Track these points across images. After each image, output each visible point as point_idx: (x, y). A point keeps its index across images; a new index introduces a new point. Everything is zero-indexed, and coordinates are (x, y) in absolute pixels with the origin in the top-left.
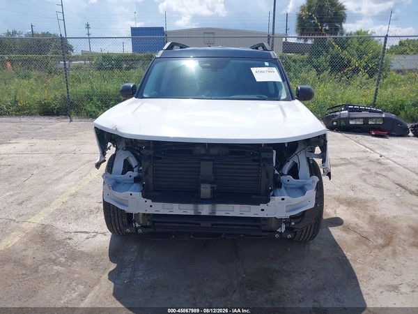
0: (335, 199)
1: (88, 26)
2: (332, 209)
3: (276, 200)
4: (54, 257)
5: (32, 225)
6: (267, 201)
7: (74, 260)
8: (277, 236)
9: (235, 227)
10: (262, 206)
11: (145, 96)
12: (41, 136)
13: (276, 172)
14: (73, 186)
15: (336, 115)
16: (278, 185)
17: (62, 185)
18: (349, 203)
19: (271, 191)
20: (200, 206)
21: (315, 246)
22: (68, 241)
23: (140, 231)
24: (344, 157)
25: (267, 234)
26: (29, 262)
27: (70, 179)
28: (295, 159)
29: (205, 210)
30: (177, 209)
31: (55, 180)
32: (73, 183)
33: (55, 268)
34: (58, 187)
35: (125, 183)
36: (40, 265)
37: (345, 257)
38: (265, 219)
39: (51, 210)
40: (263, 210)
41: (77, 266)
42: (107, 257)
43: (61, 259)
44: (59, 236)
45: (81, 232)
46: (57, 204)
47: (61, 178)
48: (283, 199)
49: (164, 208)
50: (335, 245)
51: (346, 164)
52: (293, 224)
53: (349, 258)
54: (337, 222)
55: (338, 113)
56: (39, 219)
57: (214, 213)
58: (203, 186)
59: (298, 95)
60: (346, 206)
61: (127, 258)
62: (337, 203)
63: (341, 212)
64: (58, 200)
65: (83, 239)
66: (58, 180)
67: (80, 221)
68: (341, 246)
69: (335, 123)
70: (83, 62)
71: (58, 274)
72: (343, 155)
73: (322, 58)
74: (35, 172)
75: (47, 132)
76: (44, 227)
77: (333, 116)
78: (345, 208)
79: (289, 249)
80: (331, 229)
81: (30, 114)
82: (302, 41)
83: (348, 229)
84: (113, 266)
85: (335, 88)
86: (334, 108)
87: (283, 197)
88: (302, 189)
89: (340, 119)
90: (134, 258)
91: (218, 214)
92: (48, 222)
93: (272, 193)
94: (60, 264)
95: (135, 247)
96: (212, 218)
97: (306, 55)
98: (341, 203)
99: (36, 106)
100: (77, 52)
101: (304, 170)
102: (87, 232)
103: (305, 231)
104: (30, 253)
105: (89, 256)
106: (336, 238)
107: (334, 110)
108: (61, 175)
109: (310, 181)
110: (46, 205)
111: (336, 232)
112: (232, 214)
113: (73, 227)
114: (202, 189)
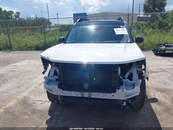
0: (155, 88)
1: (57, 14)
2: (153, 93)
3: (119, 91)
4: (26, 112)
5: (21, 97)
6: (115, 92)
7: (34, 113)
8: (122, 107)
9: (101, 103)
10: (112, 94)
11: (67, 42)
12: (33, 59)
13: (121, 77)
14: (41, 80)
15: (159, 49)
16: (121, 83)
17: (37, 80)
18: (162, 91)
19: (117, 87)
20: (84, 93)
21: (142, 112)
22: (34, 104)
23: (60, 102)
24: (162, 68)
25: (117, 106)
26: (16, 113)
27: (40, 77)
28: (131, 71)
29: (86, 95)
30: (73, 94)
31: (34, 77)
32: (41, 79)
33: (26, 116)
34: (35, 80)
35: (54, 81)
36: (20, 115)
37: (157, 118)
38: (115, 100)
39: (30, 90)
40: (113, 96)
41: (35, 116)
42: (47, 113)
43: (29, 112)
44: (31, 102)
45: (39, 101)
46: (32, 88)
47: (37, 76)
48: (123, 91)
49: (68, 93)
50: (152, 112)
51: (162, 72)
52: (130, 102)
53: (159, 119)
54: (155, 100)
55: (160, 48)
56: (24, 94)
57: (91, 96)
58: (85, 84)
59: (136, 40)
60: (160, 92)
61: (56, 114)
62: (156, 91)
63: (158, 95)
64: (33, 86)
65: (39, 104)
66: (36, 77)
67: (40, 96)
68: (155, 113)
69: (159, 52)
70: (55, 28)
71: (26, 119)
72: (161, 67)
73: (155, 23)
74: (27, 74)
75: (36, 57)
76: (26, 98)
77: (158, 49)
78: (159, 93)
79: (129, 113)
80: (151, 104)
81: (31, 50)
82: (146, 16)
83: (160, 104)
84: (49, 117)
85: (159, 36)
86: (159, 45)
87: (123, 90)
88: (133, 86)
89: (161, 50)
90: (59, 114)
91: (92, 97)
92: (27, 96)
93: (117, 88)
94: (28, 115)
95: (60, 108)
96: (89, 98)
97: (148, 22)
98: (158, 91)
99: (34, 46)
100: (53, 24)
101: (135, 76)
102: (41, 101)
103: (136, 105)
104: (17, 109)
105: (40, 111)
106: (153, 108)
107: (159, 46)
108: (37, 75)
109: (138, 82)
110: (28, 88)
111: (154, 105)
112: (98, 97)
113: (37, 98)
114: (84, 85)
